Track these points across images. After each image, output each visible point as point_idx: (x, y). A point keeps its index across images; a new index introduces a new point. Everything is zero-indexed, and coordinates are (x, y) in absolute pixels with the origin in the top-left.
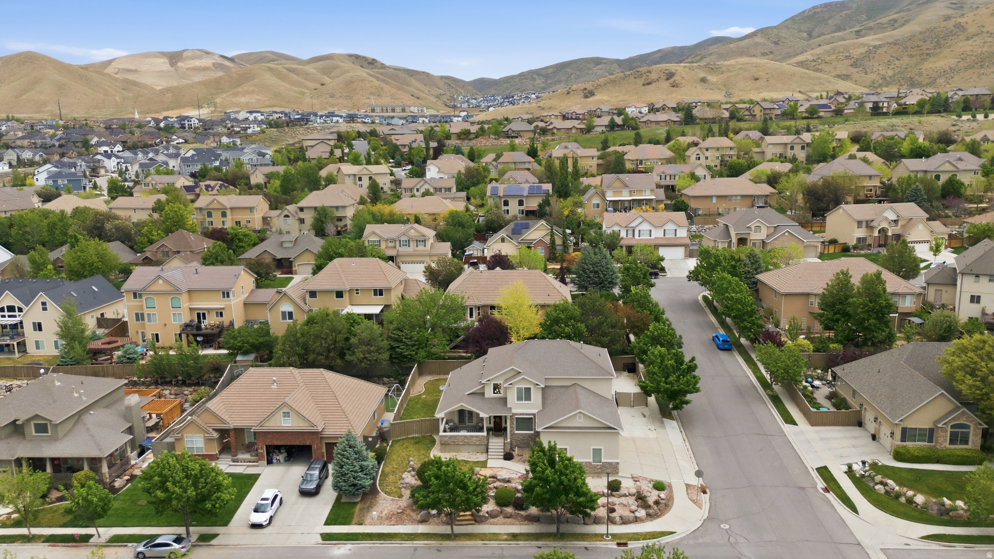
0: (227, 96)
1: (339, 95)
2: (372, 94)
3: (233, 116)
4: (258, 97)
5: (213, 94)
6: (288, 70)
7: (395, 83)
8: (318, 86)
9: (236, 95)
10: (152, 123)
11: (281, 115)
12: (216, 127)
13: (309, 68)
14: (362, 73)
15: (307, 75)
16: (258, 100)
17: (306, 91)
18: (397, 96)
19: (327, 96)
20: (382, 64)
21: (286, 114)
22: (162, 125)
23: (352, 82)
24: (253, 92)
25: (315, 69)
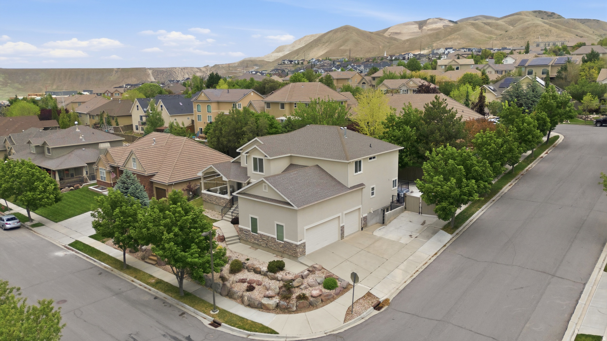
0: (440, 42)
1: (515, 37)
2: (542, 35)
3: (435, 52)
4: (459, 42)
5: (433, 42)
6: (485, 24)
7: (564, 27)
8: (503, 32)
9: (446, 41)
10: (389, 57)
11: (466, 50)
12: (422, 58)
13: (500, 22)
14: (538, 21)
15: (497, 27)
16: (459, 43)
17: (494, 36)
18: (562, 35)
19: (507, 38)
20: (559, 16)
21: (469, 50)
22: (394, 58)
23: (528, 28)
24: (457, 39)
25: (504, 22)
